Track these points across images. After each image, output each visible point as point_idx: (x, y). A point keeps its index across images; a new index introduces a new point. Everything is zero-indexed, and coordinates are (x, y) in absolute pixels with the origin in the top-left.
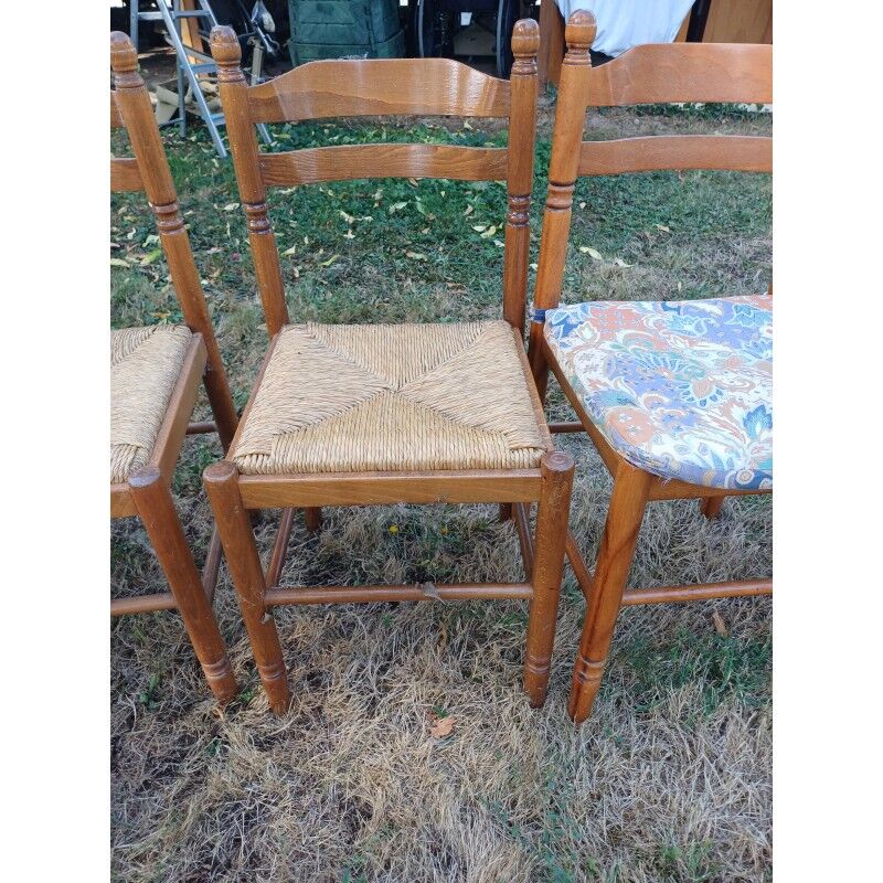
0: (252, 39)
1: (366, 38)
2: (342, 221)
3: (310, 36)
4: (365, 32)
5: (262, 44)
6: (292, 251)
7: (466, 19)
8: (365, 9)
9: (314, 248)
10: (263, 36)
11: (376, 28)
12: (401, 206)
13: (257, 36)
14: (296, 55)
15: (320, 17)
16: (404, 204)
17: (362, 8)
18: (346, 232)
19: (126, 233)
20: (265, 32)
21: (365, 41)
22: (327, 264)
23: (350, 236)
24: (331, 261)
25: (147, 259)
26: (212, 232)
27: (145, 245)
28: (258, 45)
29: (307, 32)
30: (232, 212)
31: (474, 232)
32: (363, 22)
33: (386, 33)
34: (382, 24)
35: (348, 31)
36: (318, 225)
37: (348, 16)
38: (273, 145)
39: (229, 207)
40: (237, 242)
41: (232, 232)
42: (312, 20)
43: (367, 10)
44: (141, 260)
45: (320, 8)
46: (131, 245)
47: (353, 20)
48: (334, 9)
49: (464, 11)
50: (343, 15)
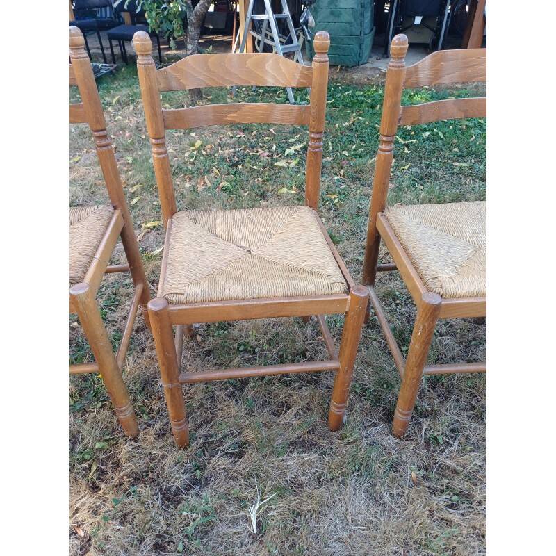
0: (299, 32)
4: (359, 28)
5: (304, 34)
7: (418, 20)
10: (306, 30)
11: (365, 25)
12: (427, 134)
15: (332, 18)
16: (430, 133)
17: (359, 12)
18: (404, 149)
20: (308, 27)
21: (358, 33)
23: (406, 151)
24: (407, 167)
25: (293, 163)
27: (286, 154)
28: (302, 35)
32: (359, 22)
35: (348, 27)
37: (350, 18)
40: (339, 154)
41: (331, 148)
42: (326, 20)
43: (362, 15)
44: (289, 163)
45: (332, 13)
46: (278, 155)
47: (353, 21)
48: (341, 14)
49: (418, 15)
50: (347, 17)
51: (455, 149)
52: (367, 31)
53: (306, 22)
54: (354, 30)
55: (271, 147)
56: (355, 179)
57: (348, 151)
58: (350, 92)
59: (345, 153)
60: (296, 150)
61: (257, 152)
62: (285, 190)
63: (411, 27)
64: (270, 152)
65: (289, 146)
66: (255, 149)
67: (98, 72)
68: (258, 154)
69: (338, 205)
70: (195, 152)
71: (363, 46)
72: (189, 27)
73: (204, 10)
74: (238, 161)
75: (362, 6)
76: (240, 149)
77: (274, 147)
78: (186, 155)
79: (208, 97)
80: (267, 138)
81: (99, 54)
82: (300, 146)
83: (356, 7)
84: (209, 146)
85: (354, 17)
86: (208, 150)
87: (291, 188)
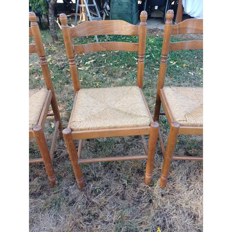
0: (103, 12)
1: (131, 12)
2: (134, 59)
3: (116, 11)
4: (131, 11)
5: (106, 13)
6: (123, 67)
7: (156, 7)
8: (131, 5)
9: (128, 66)
10: (106, 11)
12: (148, 56)
13: (105, 11)
14: (111, 16)
15: (119, 6)
16: (149, 56)
17: (130, 4)
18: (136, 63)
19: (80, 61)
20: (107, 10)
22: (134, 71)
24: (134, 70)
25: (87, 68)
26: (101, 62)
27: (85, 64)
28: (105, 13)
29: (115, 10)
30: (104, 57)
31: (170, 63)
32: (130, 8)
33: (136, 11)
34: (135, 9)
35: (126, 10)
36: (128, 60)
37: (127, 7)
38: (109, 39)
39: (103, 55)
40: (108, 64)
41: (106, 62)
42: (117, 7)
43: (132, 5)
44: (85, 68)
45: (119, 4)
46: (82, 65)
47: (128, 8)
48: (123, 4)
49: (156, 6)
50: (125, 6)
51: (157, 63)
52: (135, 12)
53: (106, 8)
54: (128, 11)
57: (113, 63)
58: (125, 38)
59: (111, 64)
60: (90, 63)
63: (154, 10)
65: (89, 60)
71: (133, 18)
72: (49, 10)
73: (54, 2)
74: (63, 67)
75: (132, 1)
76: (66, 62)
79: (61, 40)
80: (79, 57)
82: (92, 61)
83: (129, 2)
84: (53, 61)
85: (128, 6)
86: (53, 63)
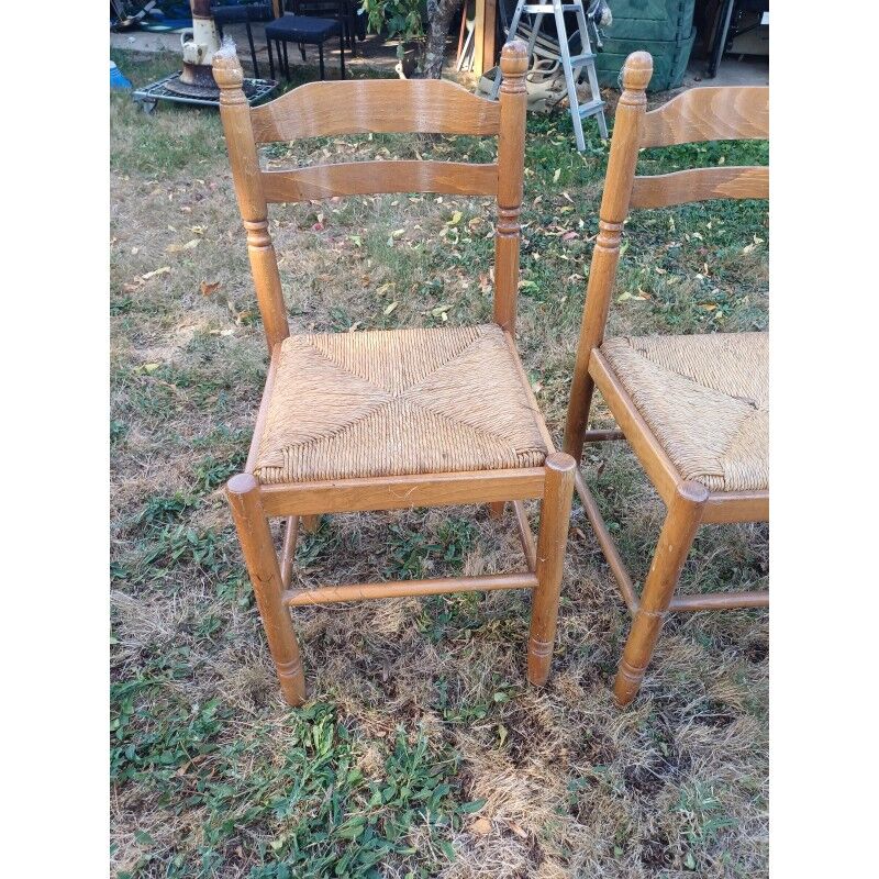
1: (674, 34)
3: (614, 30)
10: (596, 31)
11: (685, 24)
17: (677, 4)
21: (672, 37)
32: (676, 18)
34: (691, 20)
35: (657, 27)
37: (662, 12)
40: (688, 237)
41: (673, 227)
42: (621, 15)
43: (681, 8)
46: (589, 235)
47: (666, 16)
48: (647, 4)
50: (656, 10)
52: (687, 34)
53: (598, 18)
54: (666, 31)
55: (576, 224)
56: (731, 280)
57: (701, 232)
59: (697, 235)
61: (557, 231)
62: (627, 295)
63: (753, 27)
64: (578, 232)
66: (550, 227)
67: (255, 93)
68: (559, 234)
69: (722, 321)
70: (455, 230)
71: (679, 59)
72: (432, 24)
74: (530, 246)
77: (582, 223)
78: (442, 233)
80: (564, 208)
81: (248, 62)
84: (476, 220)
85: (669, 11)
86: (474, 227)
87: (635, 292)
